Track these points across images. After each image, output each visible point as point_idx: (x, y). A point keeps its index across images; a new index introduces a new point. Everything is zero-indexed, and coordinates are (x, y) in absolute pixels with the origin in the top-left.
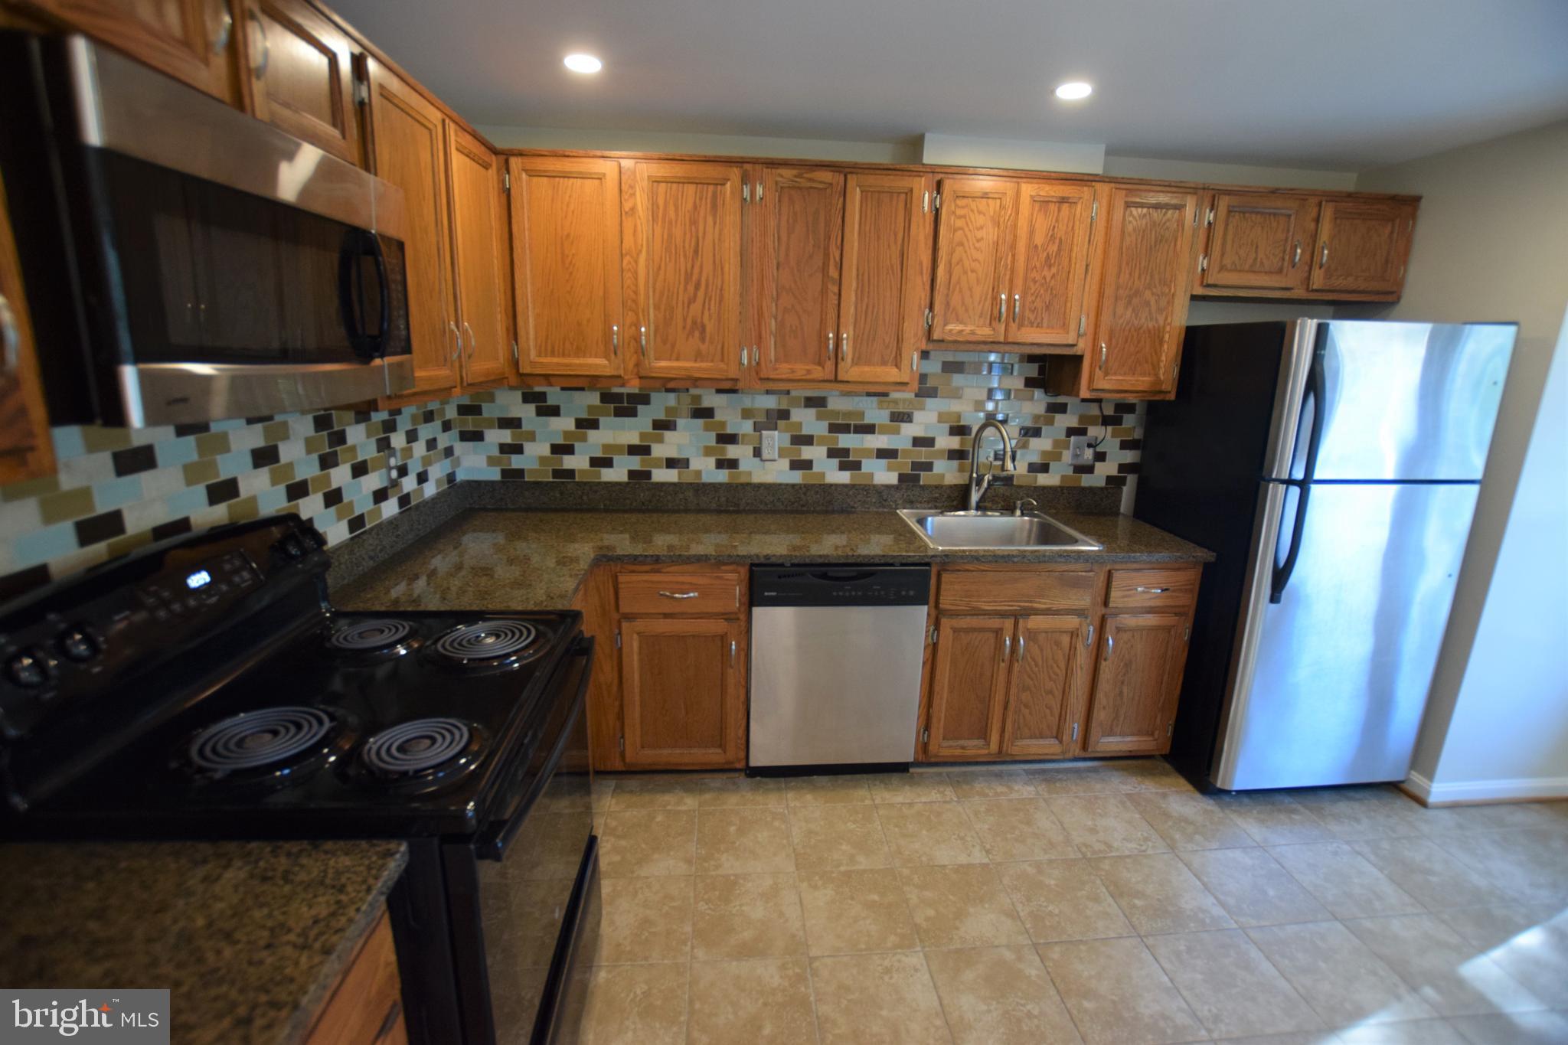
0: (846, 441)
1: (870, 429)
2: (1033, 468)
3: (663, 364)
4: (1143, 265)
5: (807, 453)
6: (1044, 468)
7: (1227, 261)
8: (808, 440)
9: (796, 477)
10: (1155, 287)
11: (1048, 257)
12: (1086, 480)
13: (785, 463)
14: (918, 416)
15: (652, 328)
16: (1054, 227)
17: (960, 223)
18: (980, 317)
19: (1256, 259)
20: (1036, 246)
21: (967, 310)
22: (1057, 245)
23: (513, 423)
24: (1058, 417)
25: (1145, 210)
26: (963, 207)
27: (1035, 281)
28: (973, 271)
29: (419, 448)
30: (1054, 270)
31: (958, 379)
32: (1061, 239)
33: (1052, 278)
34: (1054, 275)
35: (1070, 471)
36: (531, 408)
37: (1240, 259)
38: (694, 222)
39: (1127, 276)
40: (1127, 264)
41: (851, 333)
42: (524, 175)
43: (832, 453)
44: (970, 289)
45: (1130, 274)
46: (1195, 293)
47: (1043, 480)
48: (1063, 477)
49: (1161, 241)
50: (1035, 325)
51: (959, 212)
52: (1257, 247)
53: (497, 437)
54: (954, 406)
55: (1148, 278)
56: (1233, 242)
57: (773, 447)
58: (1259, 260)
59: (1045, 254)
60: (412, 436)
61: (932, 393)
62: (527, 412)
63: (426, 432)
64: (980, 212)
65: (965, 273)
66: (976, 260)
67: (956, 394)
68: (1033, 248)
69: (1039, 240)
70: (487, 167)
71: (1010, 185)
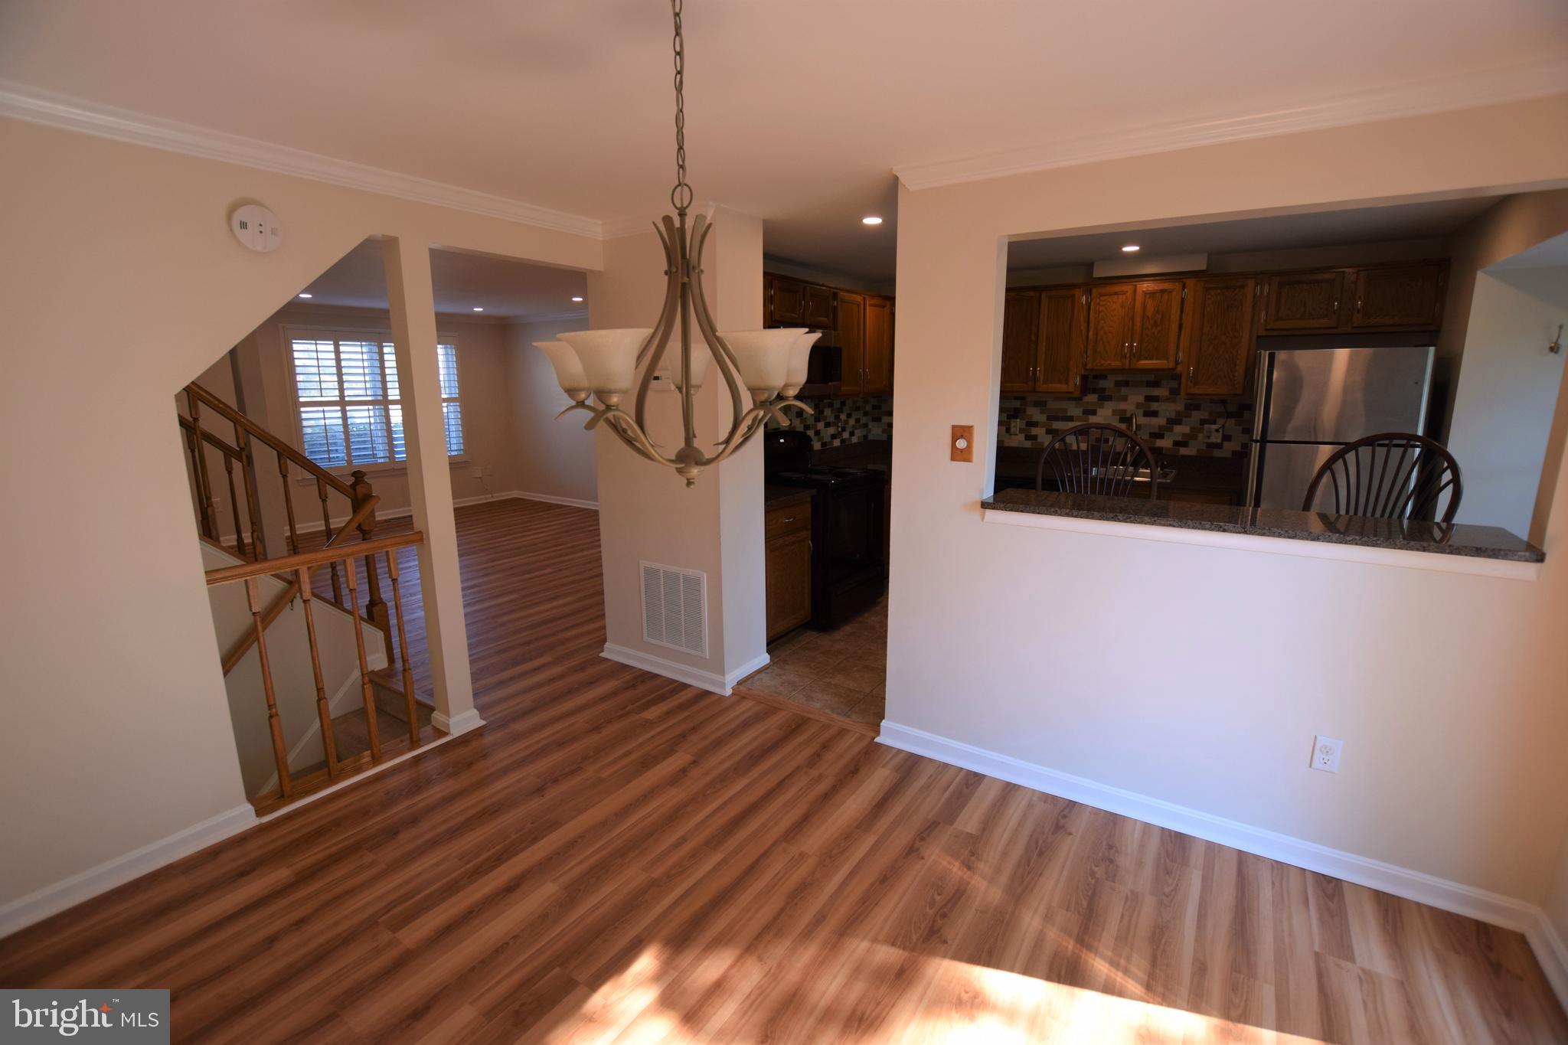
0: (1057, 425)
1: (1071, 419)
2: (1176, 444)
4: (1219, 321)
5: (1035, 431)
6: (1184, 444)
8: (1035, 424)
9: (1028, 444)
10: (1229, 334)
11: (1155, 322)
12: (1217, 453)
13: (1022, 437)
14: (1100, 412)
16: (1158, 306)
17: (1102, 308)
18: (1115, 356)
19: (1305, 311)
20: (1148, 317)
21: (1107, 353)
22: (1160, 315)
24: (1194, 413)
25: (1219, 291)
26: (1103, 301)
27: (1147, 335)
28: (1109, 333)
29: (852, 422)
30: (1159, 329)
31: (1124, 391)
32: (1163, 312)
33: (1158, 333)
34: (1159, 331)
35: (1204, 447)
37: (1292, 312)
39: (1208, 329)
40: (1208, 322)
41: (1043, 367)
43: (1049, 432)
44: (1108, 342)
45: (1211, 327)
46: (1260, 334)
47: (1183, 451)
48: (1198, 451)
49: (1231, 307)
50: (1148, 359)
51: (1101, 303)
52: (1305, 304)
54: (1122, 406)
55: (1223, 329)
57: (1016, 427)
58: (1308, 311)
59: (1153, 320)
60: (849, 416)
61: (1109, 398)
63: (856, 415)
64: (1113, 302)
65: (1105, 333)
66: (1112, 327)
67: (1125, 399)
68: (1145, 317)
69: (1149, 313)
70: (883, 307)
71: (1128, 288)
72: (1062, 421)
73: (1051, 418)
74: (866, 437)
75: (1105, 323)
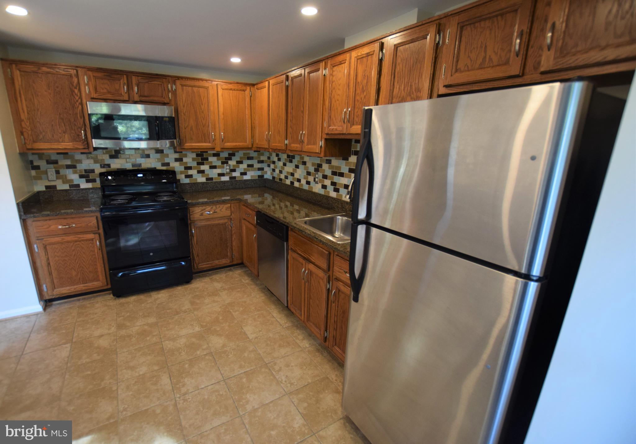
0: (336, 179)
3: (273, 144)
4: (406, 80)
5: (326, 182)
7: (461, 65)
8: (326, 177)
9: (323, 192)
10: (413, 94)
11: (363, 88)
13: (320, 185)
15: (272, 132)
16: (365, 70)
18: (340, 121)
19: (485, 57)
21: (336, 119)
22: (366, 80)
23: (274, 163)
26: (334, 71)
27: (358, 101)
28: (338, 100)
30: (365, 93)
32: (367, 76)
33: (364, 98)
34: (365, 96)
36: (277, 158)
37: (471, 61)
38: (279, 97)
39: (398, 89)
40: (398, 82)
42: (257, 90)
43: (333, 184)
44: (337, 109)
46: (440, 93)
49: (416, 62)
50: (358, 124)
51: (333, 74)
52: (486, 47)
53: (272, 166)
55: (409, 88)
56: (466, 49)
57: (318, 179)
58: (488, 57)
59: (362, 86)
62: (276, 159)
64: (339, 72)
65: (336, 101)
66: (338, 95)
68: (356, 83)
69: (359, 79)
70: (244, 91)
71: (348, 55)
72: (339, 176)
73: (334, 173)
74: (261, 177)
75: (336, 92)
